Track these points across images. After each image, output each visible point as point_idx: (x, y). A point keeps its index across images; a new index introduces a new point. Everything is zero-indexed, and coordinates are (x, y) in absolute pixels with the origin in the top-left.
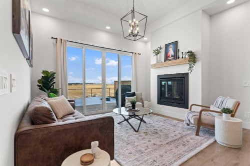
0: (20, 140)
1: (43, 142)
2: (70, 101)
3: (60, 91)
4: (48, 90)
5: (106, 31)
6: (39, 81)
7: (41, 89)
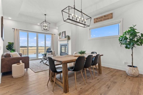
0: (2, 60)
1: (8, 61)
2: (19, 54)
3: (16, 50)
4: (11, 50)
5: (39, 25)
6: (6, 46)
7: (7, 49)
